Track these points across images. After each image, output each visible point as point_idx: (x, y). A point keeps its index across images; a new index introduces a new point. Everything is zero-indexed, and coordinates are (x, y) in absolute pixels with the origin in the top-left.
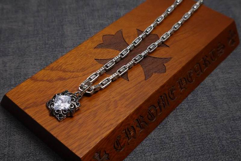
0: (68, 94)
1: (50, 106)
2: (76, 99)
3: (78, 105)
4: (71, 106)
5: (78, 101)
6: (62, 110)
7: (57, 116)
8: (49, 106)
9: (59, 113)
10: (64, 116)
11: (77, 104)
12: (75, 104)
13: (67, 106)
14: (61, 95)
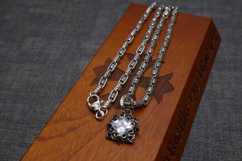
8: (111, 137)
9: (127, 136)
12: (134, 120)
14: (115, 121)
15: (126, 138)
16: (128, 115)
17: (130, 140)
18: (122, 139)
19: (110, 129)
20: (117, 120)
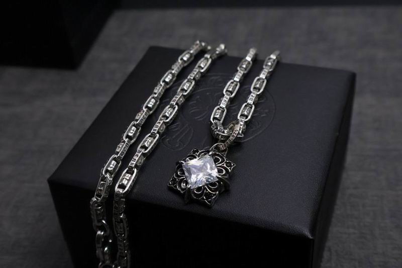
0: (201, 153)
2: (222, 157)
4: (220, 171)
5: (227, 160)
6: (207, 185)
7: (203, 199)
8: (176, 187)
9: (203, 191)
10: (215, 194)
11: (229, 165)
12: (225, 166)
14: (191, 159)
15: (201, 195)
16: (218, 155)
17: (206, 200)
18: (193, 195)
19: (179, 173)
20: (196, 158)
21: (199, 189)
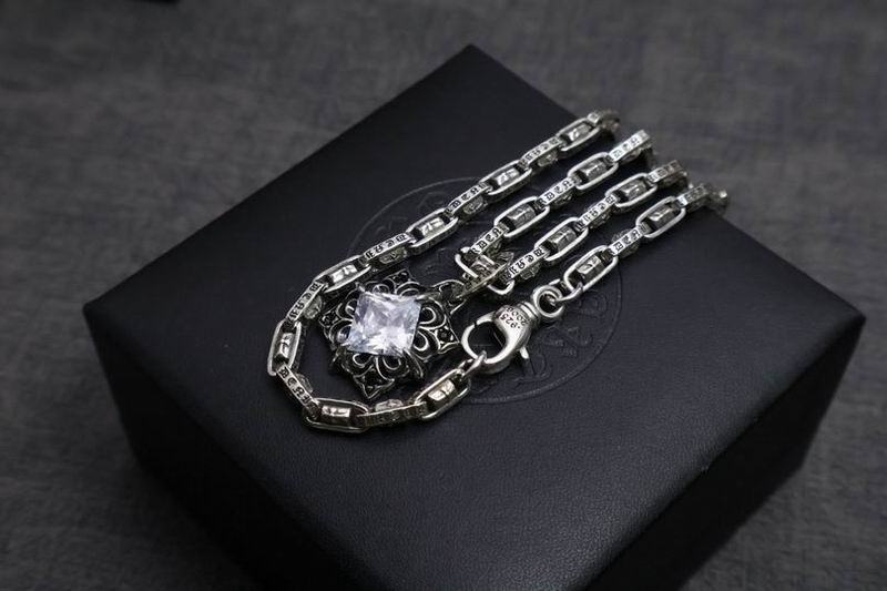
0: (407, 287)
1: (335, 332)
2: (440, 313)
3: (446, 340)
4: (418, 341)
5: (447, 323)
6: (381, 356)
7: (359, 379)
8: (328, 330)
9: (367, 366)
10: (385, 382)
11: (444, 336)
12: (436, 334)
13: (402, 340)
14: (382, 290)
15: (361, 370)
18: (346, 362)
20: (391, 292)
21: (365, 357)
